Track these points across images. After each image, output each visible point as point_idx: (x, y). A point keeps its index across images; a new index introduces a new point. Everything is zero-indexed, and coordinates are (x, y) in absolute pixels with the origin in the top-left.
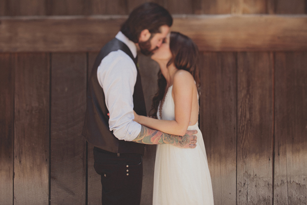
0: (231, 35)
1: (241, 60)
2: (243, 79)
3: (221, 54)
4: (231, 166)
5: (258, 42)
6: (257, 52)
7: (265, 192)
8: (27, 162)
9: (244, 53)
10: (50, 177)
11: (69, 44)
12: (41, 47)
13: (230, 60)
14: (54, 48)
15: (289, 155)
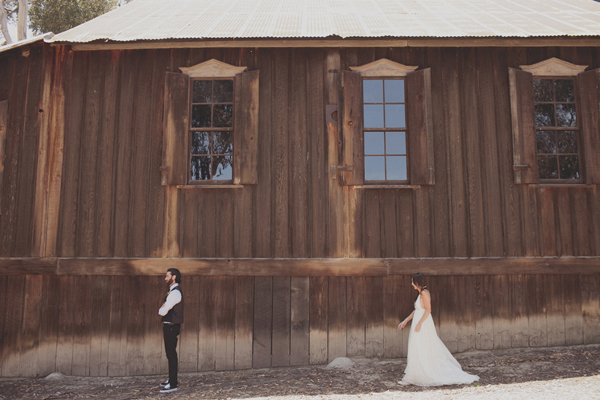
0: (344, 268)
1: (349, 280)
2: (350, 290)
3: (339, 277)
4: (344, 333)
5: (357, 272)
6: (357, 277)
7: (361, 347)
8: (242, 331)
9: (350, 277)
10: (253, 339)
11: (264, 272)
12: (250, 273)
13: (343, 280)
14: (256, 274)
15: (373, 328)
